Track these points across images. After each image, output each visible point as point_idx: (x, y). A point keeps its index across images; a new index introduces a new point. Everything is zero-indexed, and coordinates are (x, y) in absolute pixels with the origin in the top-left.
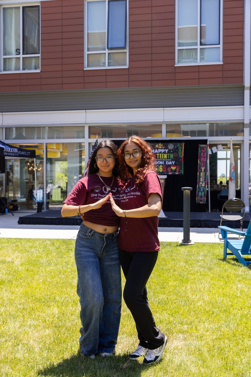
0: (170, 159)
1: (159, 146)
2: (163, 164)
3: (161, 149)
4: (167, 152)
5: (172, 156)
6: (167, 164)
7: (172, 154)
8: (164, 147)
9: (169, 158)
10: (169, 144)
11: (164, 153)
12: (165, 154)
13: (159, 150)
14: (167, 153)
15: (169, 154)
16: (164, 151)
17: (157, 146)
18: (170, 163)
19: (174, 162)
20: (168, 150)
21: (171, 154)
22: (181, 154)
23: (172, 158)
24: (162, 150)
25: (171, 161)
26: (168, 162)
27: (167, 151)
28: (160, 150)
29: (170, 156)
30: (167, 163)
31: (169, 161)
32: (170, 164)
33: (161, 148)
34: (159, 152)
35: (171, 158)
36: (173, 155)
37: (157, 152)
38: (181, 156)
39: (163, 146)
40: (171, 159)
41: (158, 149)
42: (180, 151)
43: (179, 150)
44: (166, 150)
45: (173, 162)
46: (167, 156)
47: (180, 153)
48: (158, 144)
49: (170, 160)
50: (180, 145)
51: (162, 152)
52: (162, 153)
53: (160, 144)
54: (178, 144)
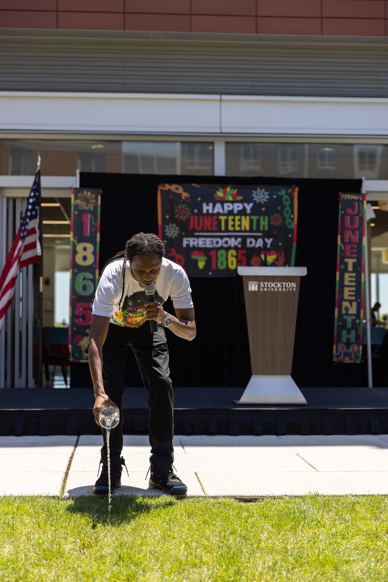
0: (258, 231)
1: (225, 193)
2: (239, 246)
3: (232, 202)
4: (249, 211)
5: (266, 223)
6: (248, 245)
7: (266, 218)
8: (240, 198)
9: (255, 228)
10: (256, 190)
11: (243, 213)
12: (243, 218)
13: (226, 205)
14: (250, 215)
15: (255, 218)
16: (241, 207)
17: (220, 194)
18: (260, 243)
19: (271, 240)
20: (251, 205)
21: (262, 218)
22: (290, 218)
23: (266, 228)
24: (236, 205)
25: (263, 237)
26: (253, 240)
27: (249, 207)
28: (228, 207)
29: (258, 221)
30: (251, 243)
31: (256, 238)
32: (260, 247)
33: (231, 198)
34: (226, 212)
35: (261, 228)
36: (269, 222)
37: (221, 212)
38: (290, 224)
39: (237, 193)
40: (263, 232)
41: (222, 202)
42: (288, 209)
43: (285, 206)
44: (246, 205)
45: (266, 240)
46: (251, 221)
47: (287, 216)
48: (223, 188)
49: (260, 234)
50: (286, 194)
51: (235, 212)
52: (235, 215)
53: (228, 189)
54: (280, 191)
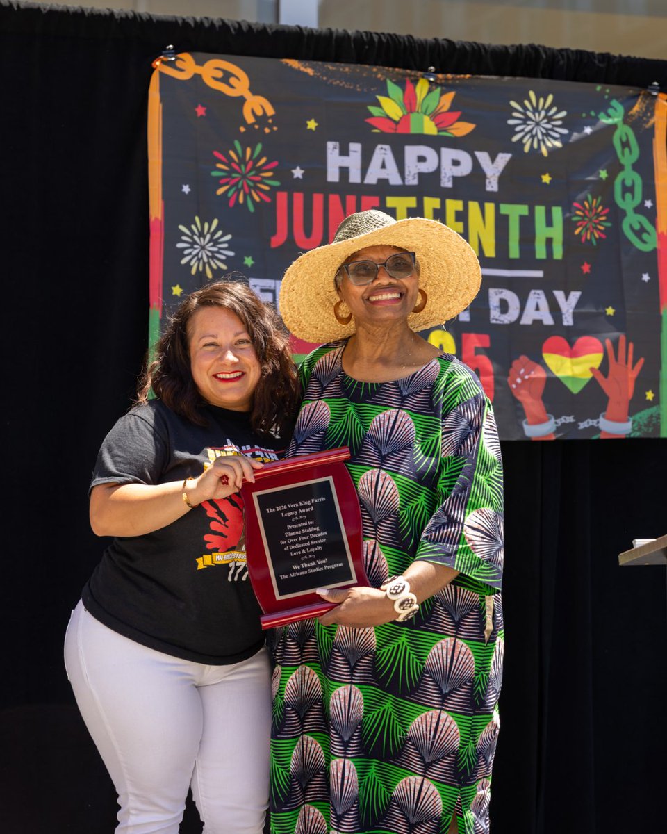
0: (527, 260)
1: (410, 104)
2: (465, 317)
3: (436, 143)
4: (492, 186)
5: (557, 233)
6: (495, 315)
7: (557, 212)
8: (463, 129)
9: (514, 252)
10: (522, 97)
11: (470, 187)
12: (474, 206)
13: (411, 152)
14: (496, 199)
15: (515, 212)
16: (465, 168)
17: (391, 106)
18: (537, 310)
19: (575, 296)
20: (503, 158)
21: (540, 211)
22: (640, 209)
23: (558, 253)
24: (448, 154)
25: (547, 286)
26: (512, 298)
27: (494, 168)
28: (420, 162)
29: (527, 224)
30: (504, 307)
31: (522, 288)
32: (537, 323)
33: (430, 128)
34: (412, 181)
35: (541, 253)
36: (568, 226)
37: (395, 180)
38: (640, 233)
39: (453, 108)
40: (547, 264)
41: (400, 140)
42: (629, 176)
43: (621, 168)
44: (483, 157)
45: (559, 295)
46: (502, 223)
47: (627, 204)
48: (400, 83)
49: (539, 274)
50: (627, 119)
51: (447, 183)
52: (444, 194)
53: (422, 88)
54: (604, 106)
